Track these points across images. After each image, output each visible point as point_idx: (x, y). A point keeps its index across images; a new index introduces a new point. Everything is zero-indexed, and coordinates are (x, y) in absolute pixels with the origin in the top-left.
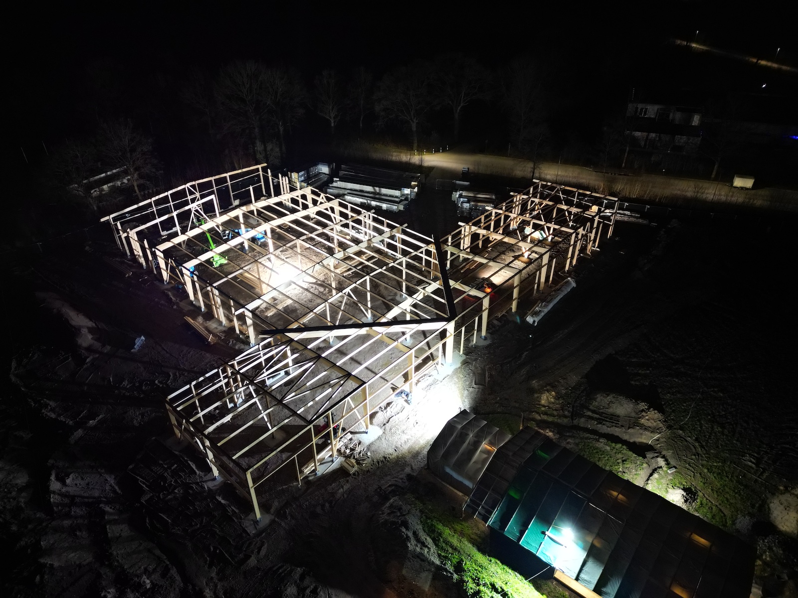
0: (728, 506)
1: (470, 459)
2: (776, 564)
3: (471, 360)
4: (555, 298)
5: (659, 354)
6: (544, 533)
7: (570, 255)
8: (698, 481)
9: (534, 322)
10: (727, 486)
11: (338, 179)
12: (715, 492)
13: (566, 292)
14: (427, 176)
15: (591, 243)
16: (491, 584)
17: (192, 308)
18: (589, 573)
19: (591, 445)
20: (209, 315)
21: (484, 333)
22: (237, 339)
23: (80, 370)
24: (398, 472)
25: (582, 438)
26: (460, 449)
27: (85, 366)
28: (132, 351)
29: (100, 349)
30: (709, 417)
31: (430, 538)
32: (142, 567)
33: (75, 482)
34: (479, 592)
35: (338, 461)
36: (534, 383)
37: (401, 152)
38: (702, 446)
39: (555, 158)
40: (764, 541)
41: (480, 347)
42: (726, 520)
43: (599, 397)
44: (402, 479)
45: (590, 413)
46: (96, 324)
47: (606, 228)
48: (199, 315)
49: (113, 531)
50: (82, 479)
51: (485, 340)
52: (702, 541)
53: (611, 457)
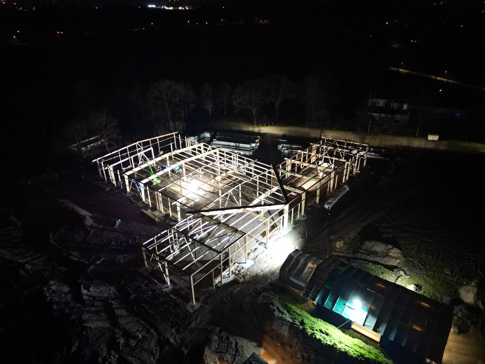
0: (438, 292)
1: (303, 272)
2: (464, 318)
3: (297, 227)
4: (339, 196)
5: (396, 222)
6: (344, 304)
7: (345, 174)
8: (422, 281)
9: (329, 208)
10: (437, 283)
11: (216, 140)
12: (431, 287)
13: (344, 193)
14: (263, 138)
15: (355, 168)
16: (320, 330)
17: (144, 205)
18: (370, 322)
19: (364, 266)
20: (154, 208)
21: (303, 213)
22: (171, 220)
23: (87, 237)
24: (264, 282)
25: (360, 263)
26: (297, 267)
27: (90, 235)
28: (115, 227)
29: (97, 227)
30: (425, 251)
31: (286, 310)
32: (136, 329)
33: (94, 290)
34: (314, 333)
35: (232, 277)
36: (332, 237)
37: (248, 126)
38: (422, 265)
39: (331, 127)
40: (457, 307)
41: (301, 220)
42: (438, 299)
43: (367, 243)
44: (267, 285)
45: (363, 251)
46: (93, 215)
47: (362, 160)
48: (148, 209)
49: (118, 312)
50: (98, 289)
51: (303, 217)
52: (426, 305)
53: (375, 271)
